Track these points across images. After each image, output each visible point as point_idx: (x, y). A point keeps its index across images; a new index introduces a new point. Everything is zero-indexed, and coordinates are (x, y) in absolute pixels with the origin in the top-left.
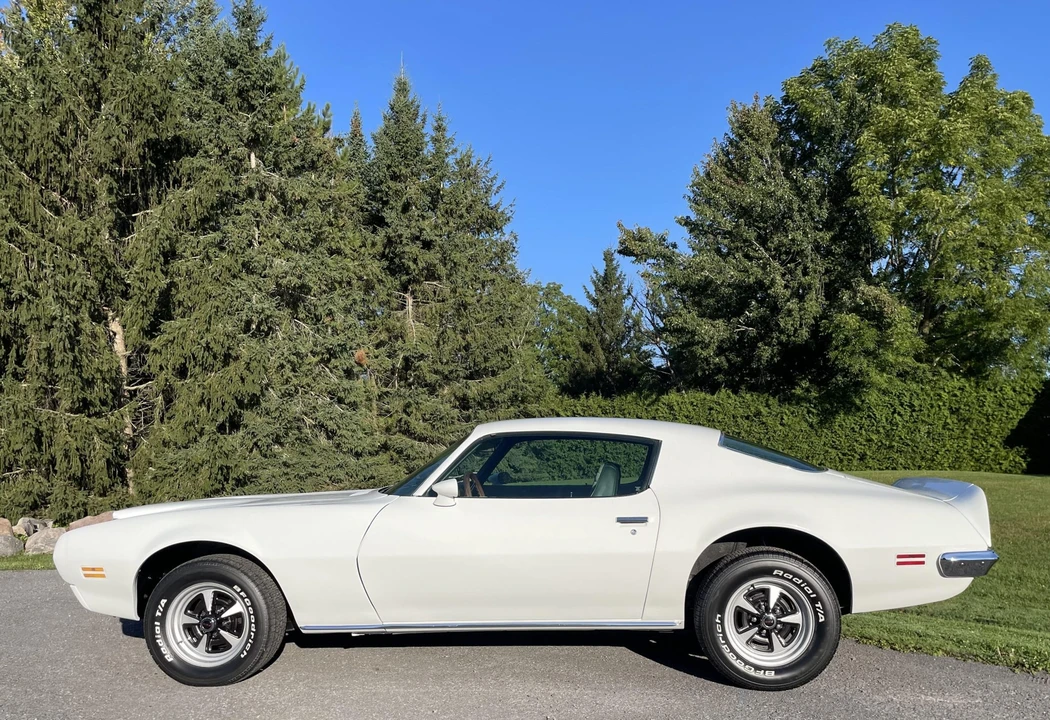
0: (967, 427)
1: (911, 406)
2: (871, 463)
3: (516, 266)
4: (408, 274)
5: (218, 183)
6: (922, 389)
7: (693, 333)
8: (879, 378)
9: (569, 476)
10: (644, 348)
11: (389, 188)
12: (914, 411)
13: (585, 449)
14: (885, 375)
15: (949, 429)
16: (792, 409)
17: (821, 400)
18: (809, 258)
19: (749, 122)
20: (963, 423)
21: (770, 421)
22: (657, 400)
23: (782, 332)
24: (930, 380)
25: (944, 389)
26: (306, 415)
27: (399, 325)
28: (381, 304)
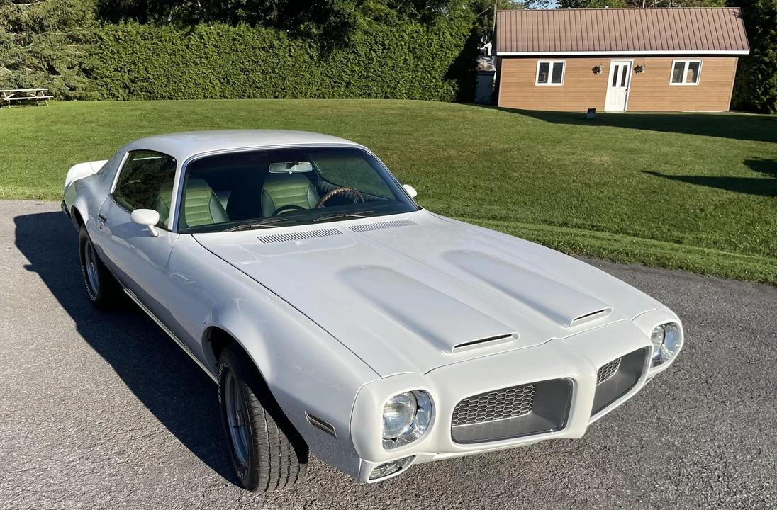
0: (419, 63)
1: (383, 45)
2: (353, 89)
6: (391, 31)
8: (362, 21)
12: (384, 48)
14: (366, 18)
15: (407, 64)
16: (297, 43)
17: (323, 37)
20: (416, 60)
21: (281, 52)
22: (192, 30)
24: (396, 24)
25: (405, 31)
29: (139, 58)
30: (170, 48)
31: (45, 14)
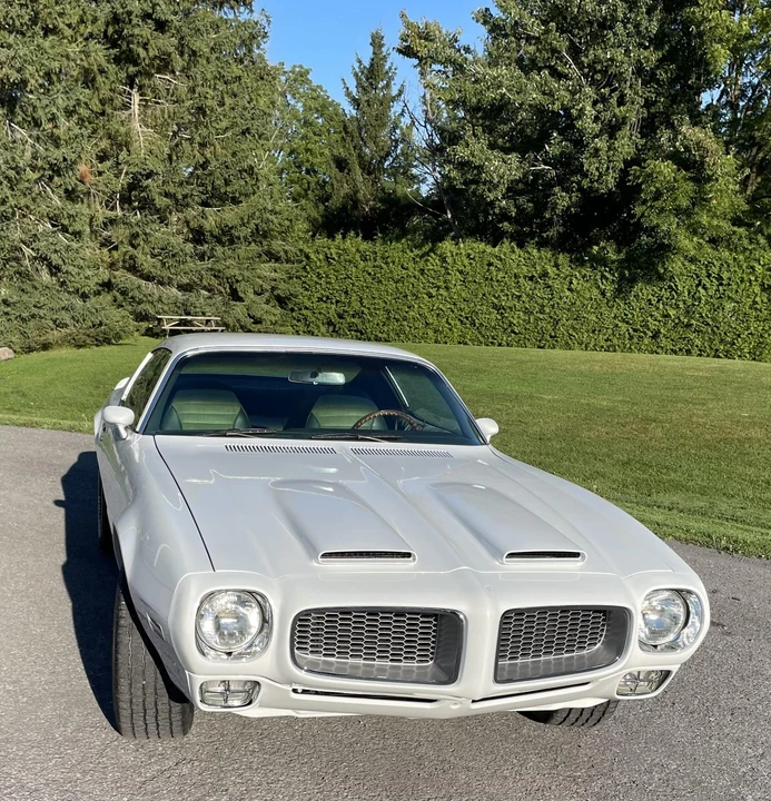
1: (720, 278)
3: (266, 57)
4: (136, 64)
6: (735, 259)
7: (480, 168)
8: (686, 242)
9: (316, 332)
12: (721, 284)
13: (337, 302)
14: (695, 239)
15: (756, 309)
16: (584, 272)
17: (620, 263)
18: (628, 83)
21: (557, 285)
22: (430, 250)
23: (585, 175)
24: (745, 249)
26: (25, 244)
27: (123, 130)
28: (102, 102)
29: (353, 285)
30: (398, 272)
31: (237, 222)
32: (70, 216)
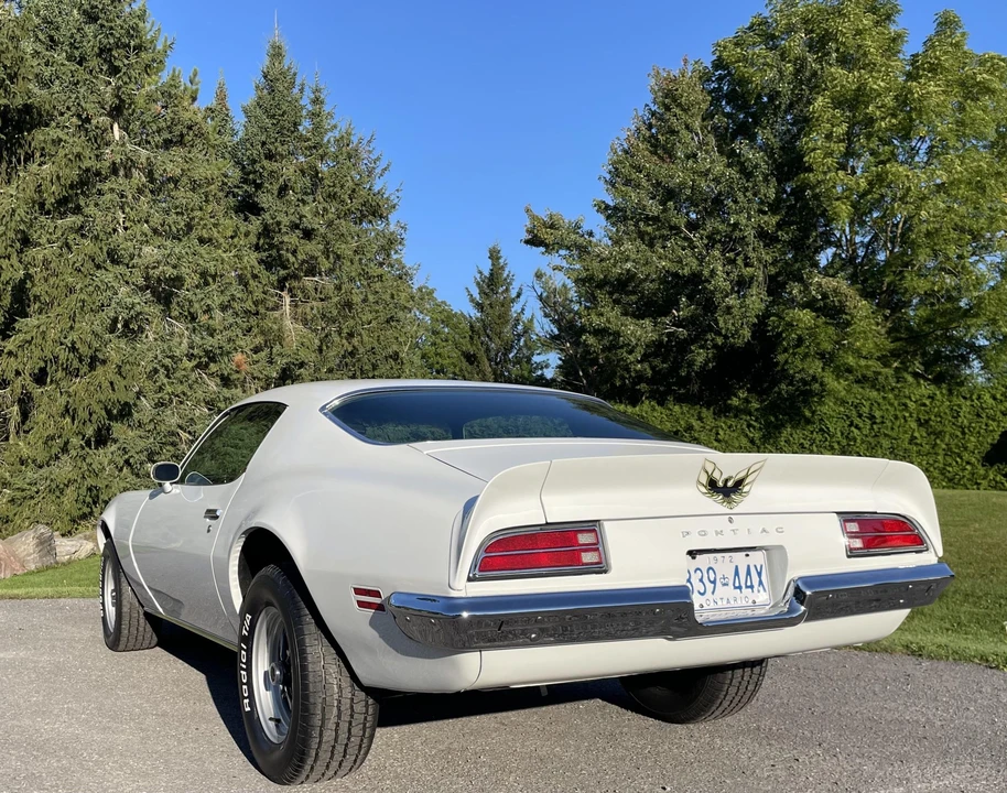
0: (938, 441)
1: (872, 417)
3: (404, 261)
4: (285, 268)
5: (79, 156)
6: (884, 398)
7: (617, 334)
8: (835, 384)
10: (536, 359)
11: (263, 168)
12: (875, 423)
14: (841, 381)
15: (916, 444)
16: (729, 423)
17: (764, 411)
18: (751, 247)
19: (677, 90)
20: (933, 437)
23: (718, 333)
24: (893, 388)
25: (910, 398)
26: (181, 427)
27: (275, 327)
28: (256, 303)
32: (226, 399)
